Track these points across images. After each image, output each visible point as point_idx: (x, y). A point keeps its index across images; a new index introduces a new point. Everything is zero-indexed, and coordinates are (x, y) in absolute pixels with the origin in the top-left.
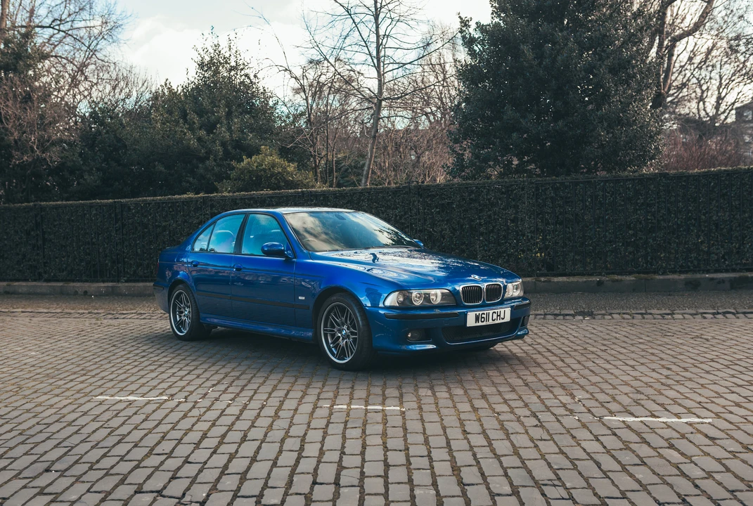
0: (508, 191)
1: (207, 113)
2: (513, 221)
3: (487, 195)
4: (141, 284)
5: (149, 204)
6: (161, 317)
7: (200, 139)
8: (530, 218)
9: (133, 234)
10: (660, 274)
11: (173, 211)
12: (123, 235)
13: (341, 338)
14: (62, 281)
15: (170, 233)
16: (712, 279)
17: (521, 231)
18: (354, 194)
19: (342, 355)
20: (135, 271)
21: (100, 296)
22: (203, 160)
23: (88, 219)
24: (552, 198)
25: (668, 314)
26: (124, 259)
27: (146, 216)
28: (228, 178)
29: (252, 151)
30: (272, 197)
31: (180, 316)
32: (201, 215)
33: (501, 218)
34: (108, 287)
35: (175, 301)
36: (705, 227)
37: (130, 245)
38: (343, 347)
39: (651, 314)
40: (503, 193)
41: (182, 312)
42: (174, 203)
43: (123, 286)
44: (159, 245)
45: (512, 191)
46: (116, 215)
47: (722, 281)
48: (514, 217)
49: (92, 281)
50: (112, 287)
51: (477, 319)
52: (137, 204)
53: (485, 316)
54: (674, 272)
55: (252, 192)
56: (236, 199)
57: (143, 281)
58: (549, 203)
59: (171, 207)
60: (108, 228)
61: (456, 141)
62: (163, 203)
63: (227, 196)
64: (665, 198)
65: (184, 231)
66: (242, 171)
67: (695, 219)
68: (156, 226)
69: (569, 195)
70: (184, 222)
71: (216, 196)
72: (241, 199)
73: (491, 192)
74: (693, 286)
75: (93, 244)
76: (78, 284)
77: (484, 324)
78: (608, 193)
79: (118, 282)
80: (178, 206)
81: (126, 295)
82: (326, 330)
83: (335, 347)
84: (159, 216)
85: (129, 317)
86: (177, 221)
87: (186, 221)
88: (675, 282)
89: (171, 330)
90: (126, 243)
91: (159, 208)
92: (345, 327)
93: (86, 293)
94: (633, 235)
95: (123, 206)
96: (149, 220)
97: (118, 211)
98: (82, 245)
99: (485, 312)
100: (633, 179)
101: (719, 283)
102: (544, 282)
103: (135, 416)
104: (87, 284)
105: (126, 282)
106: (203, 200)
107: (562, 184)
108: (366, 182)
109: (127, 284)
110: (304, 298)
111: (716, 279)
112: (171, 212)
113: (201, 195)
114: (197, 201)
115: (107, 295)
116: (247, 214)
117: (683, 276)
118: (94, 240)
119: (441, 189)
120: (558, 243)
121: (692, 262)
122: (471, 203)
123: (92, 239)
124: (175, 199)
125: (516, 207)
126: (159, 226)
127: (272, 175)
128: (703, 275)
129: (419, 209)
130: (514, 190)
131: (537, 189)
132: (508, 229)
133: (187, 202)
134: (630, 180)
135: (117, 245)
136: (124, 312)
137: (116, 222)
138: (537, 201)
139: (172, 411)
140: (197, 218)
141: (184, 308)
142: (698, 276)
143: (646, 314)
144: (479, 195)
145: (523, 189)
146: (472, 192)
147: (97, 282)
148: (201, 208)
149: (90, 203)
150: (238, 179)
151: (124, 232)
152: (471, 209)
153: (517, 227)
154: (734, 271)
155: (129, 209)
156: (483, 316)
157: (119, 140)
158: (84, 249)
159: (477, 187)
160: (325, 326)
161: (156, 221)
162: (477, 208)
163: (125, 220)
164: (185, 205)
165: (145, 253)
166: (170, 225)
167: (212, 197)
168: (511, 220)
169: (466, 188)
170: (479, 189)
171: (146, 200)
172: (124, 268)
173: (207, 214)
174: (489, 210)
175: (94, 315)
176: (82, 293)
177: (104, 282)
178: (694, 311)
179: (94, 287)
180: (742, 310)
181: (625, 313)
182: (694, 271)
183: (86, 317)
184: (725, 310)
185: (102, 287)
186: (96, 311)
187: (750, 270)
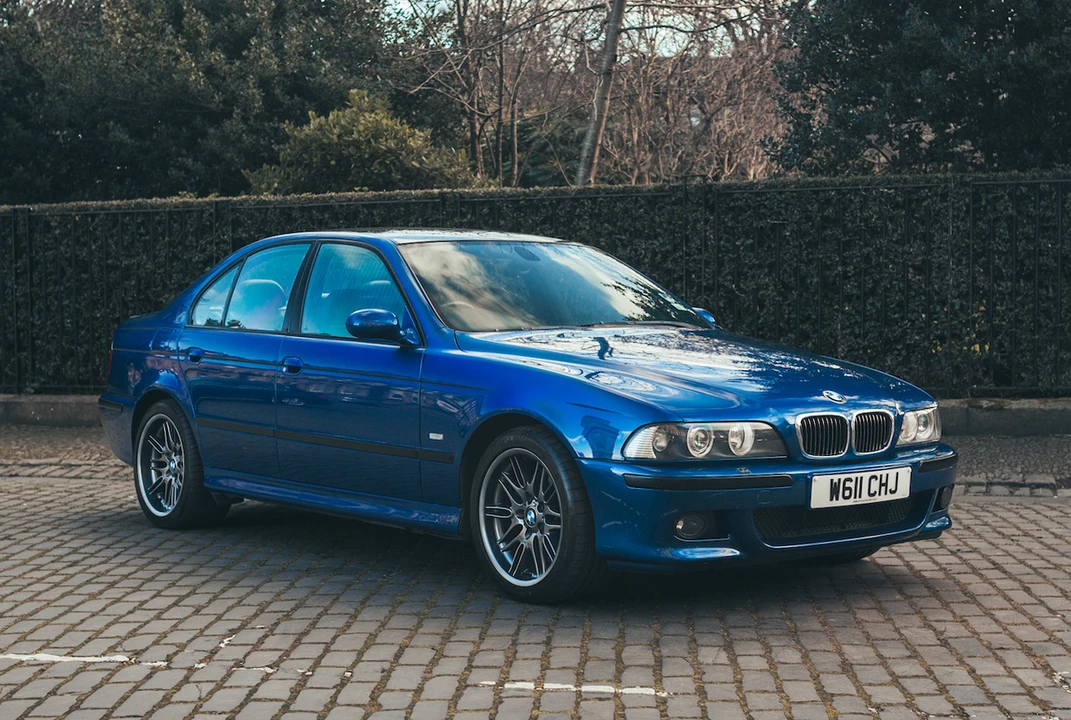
0: (911, 201)
1: (228, 11)
2: (919, 270)
3: (861, 209)
4: (71, 399)
5: (93, 216)
6: (115, 474)
7: (210, 71)
8: (959, 262)
9: (55, 283)
11: (148, 233)
12: (32, 286)
13: (524, 529)
15: (139, 281)
17: (937, 293)
18: (559, 201)
19: (525, 569)
20: (57, 370)
22: (217, 118)
24: (1010, 218)
26: (33, 339)
27: (85, 244)
28: (273, 160)
29: (329, 100)
30: (374, 206)
31: (159, 474)
32: (211, 243)
33: (893, 262)
35: (147, 438)
37: (48, 308)
38: (528, 551)
40: (897, 206)
41: (164, 465)
42: (149, 215)
43: (30, 402)
44: (114, 309)
45: (919, 201)
46: (18, 240)
48: (924, 261)
50: (6, 404)
51: (834, 490)
52: (65, 217)
53: (851, 485)
55: (328, 194)
56: (291, 209)
57: (75, 392)
58: (1002, 230)
59: (142, 223)
61: (794, 86)
62: (125, 215)
63: (270, 202)
65: (171, 278)
66: (306, 145)
68: (108, 266)
69: (1049, 213)
70: (172, 260)
71: (246, 201)
72: (303, 209)
73: (870, 204)
77: (851, 502)
79: (20, 391)
80: (159, 223)
81: (36, 423)
82: (491, 511)
83: (511, 550)
84: (116, 243)
85: (44, 472)
86: (155, 257)
87: (175, 257)
89: (138, 504)
90: (39, 305)
91: (114, 226)
92: (534, 504)
95: (33, 219)
96: (91, 253)
97: (21, 230)
99: (853, 476)
102: (988, 409)
103: (52, 698)
105: (38, 392)
106: (217, 210)
107: (1033, 187)
108: (587, 175)
109: (38, 398)
110: (440, 437)
112: (141, 235)
113: (212, 198)
114: (202, 212)
116: (315, 244)
119: (758, 194)
120: (1022, 322)
122: (824, 228)
124: (152, 207)
125: (927, 238)
126: (115, 268)
127: (374, 156)
129: (706, 239)
130: (924, 199)
131: (976, 198)
132: (909, 287)
133: (183, 213)
135: (18, 307)
136: (32, 462)
137: (18, 256)
138: (975, 225)
139: (136, 689)
140: (203, 251)
141: (169, 455)
144: (845, 209)
145: (944, 197)
146: (828, 201)
148: (211, 227)
150: (296, 162)
151: (36, 280)
152: (824, 240)
153: (929, 283)
155: (48, 227)
156: (848, 484)
157: (28, 70)
159: (838, 192)
160: (489, 501)
161: (108, 255)
162: (838, 240)
163: (37, 252)
164: (176, 222)
165: (82, 328)
166: (139, 265)
167: (235, 203)
168: (915, 267)
169: (815, 192)
170: (844, 195)
171: (85, 208)
172: (33, 360)
173: (224, 242)
174: (867, 245)
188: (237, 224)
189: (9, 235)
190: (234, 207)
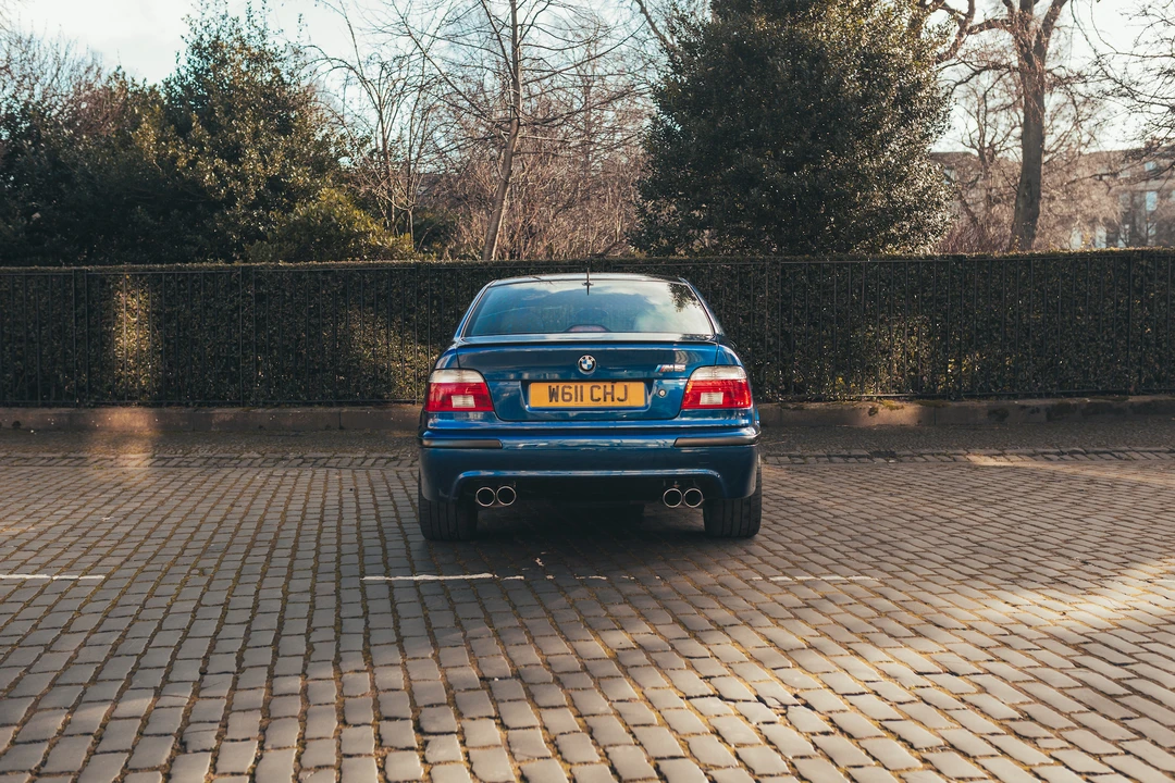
3: (709, 278)
4: (124, 412)
5: (140, 276)
8: (772, 314)
9: (108, 325)
10: (951, 400)
11: (187, 289)
12: (89, 327)
15: (179, 323)
16: (1023, 407)
21: (46, 430)
23: (22, 298)
24: (805, 285)
26: (90, 367)
27: (134, 296)
28: (263, 237)
33: (730, 313)
34: (61, 415)
36: (1011, 333)
40: (733, 277)
42: (188, 276)
43: (91, 414)
45: (748, 273)
46: (77, 292)
47: (1036, 410)
48: (749, 313)
49: (26, 405)
50: (70, 416)
52: (117, 276)
54: (972, 397)
55: (330, 263)
58: (799, 293)
59: (182, 281)
60: (60, 314)
62: (168, 275)
63: (285, 267)
66: (295, 228)
67: (1000, 323)
68: (153, 312)
69: (828, 283)
70: (206, 308)
71: (266, 266)
73: (715, 275)
74: (999, 416)
75: (31, 340)
78: (884, 281)
80: (196, 281)
81: (96, 429)
84: (160, 296)
86: (192, 306)
87: (208, 306)
88: (975, 411)
91: (159, 283)
93: (16, 425)
95: (91, 277)
97: (80, 285)
98: (7, 344)
102: (794, 409)
104: (20, 411)
105: (97, 406)
106: (242, 273)
107: (819, 266)
108: (490, 253)
109: (97, 411)
111: (1029, 407)
112: (181, 290)
113: (237, 264)
114: (231, 274)
115: (59, 429)
117: (985, 403)
118: (33, 335)
121: (994, 383)
123: (28, 333)
124: (190, 269)
125: (752, 298)
127: (350, 236)
128: (1011, 402)
131: (783, 272)
132: (739, 330)
133: (213, 275)
134: (913, 264)
135: (77, 342)
137: (77, 306)
138: (782, 290)
140: (232, 301)
142: (1004, 402)
144: (698, 279)
145: (762, 272)
147: (37, 406)
148: (237, 285)
149: (27, 271)
150: (286, 239)
151: (92, 322)
153: (752, 327)
154: (1048, 395)
158: (11, 348)
159: (694, 267)
163: (94, 302)
164: (208, 280)
166: (179, 312)
167: (258, 267)
168: (742, 317)
169: (679, 267)
171: (134, 270)
172: (89, 383)
173: (249, 295)
175: (77, 462)
176: (10, 426)
177: (50, 406)
178: (1030, 451)
179: (32, 416)
180: (1091, 449)
181: (939, 454)
182: (998, 396)
183: (65, 465)
184: (1071, 449)
185: (50, 415)
186: (72, 455)
187: (1069, 395)
188: (259, 282)
189: (70, 289)
190: (257, 271)
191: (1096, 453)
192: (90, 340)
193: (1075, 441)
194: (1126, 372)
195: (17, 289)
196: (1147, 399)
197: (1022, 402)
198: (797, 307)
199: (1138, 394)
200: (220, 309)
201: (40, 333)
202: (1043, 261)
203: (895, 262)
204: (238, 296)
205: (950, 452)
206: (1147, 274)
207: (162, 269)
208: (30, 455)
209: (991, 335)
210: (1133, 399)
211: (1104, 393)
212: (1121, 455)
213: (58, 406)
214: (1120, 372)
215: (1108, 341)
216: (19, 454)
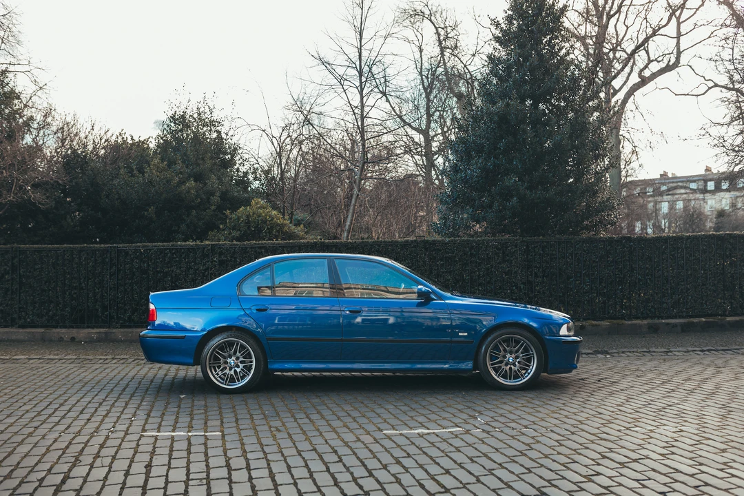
0: (504, 247)
2: (506, 274)
3: (485, 251)
5: (150, 250)
8: (522, 271)
9: (130, 279)
10: (626, 320)
11: (177, 257)
12: (118, 280)
14: (41, 327)
15: (172, 278)
16: (668, 324)
17: (514, 283)
21: (91, 342)
23: (77, 263)
24: (540, 254)
25: (668, 352)
26: (118, 304)
27: (145, 262)
33: (497, 271)
34: (100, 333)
36: (658, 281)
37: (126, 290)
39: (654, 352)
40: (499, 249)
42: (178, 250)
43: (119, 333)
46: (111, 260)
47: (675, 326)
48: (508, 271)
49: (77, 327)
50: (106, 333)
52: (136, 250)
54: (637, 318)
55: (262, 242)
56: (246, 248)
58: (537, 259)
59: (175, 253)
60: (100, 273)
62: (167, 249)
64: (629, 257)
67: (651, 275)
68: (157, 272)
69: (554, 252)
71: (225, 244)
74: (654, 329)
75: (82, 288)
76: (63, 330)
78: (585, 251)
80: (183, 253)
81: (122, 341)
84: (161, 262)
86: (181, 268)
87: (190, 268)
88: (640, 326)
90: (121, 289)
91: (161, 254)
93: (73, 339)
94: (605, 287)
95: (119, 251)
96: (149, 265)
97: (113, 256)
98: (67, 290)
100: (604, 241)
101: (673, 327)
104: (75, 331)
105: (122, 327)
106: (211, 248)
107: (548, 243)
108: (348, 236)
109: (122, 330)
111: (671, 324)
112: (174, 258)
113: (208, 243)
114: (204, 248)
115: (99, 341)
117: (645, 322)
118: (83, 285)
119: (446, 244)
121: (650, 310)
123: (80, 284)
124: (180, 246)
125: (510, 262)
126: (160, 272)
128: (660, 321)
129: (425, 261)
130: (508, 247)
131: (528, 247)
132: (503, 281)
133: (193, 250)
135: (110, 289)
137: (111, 268)
138: (527, 257)
140: (204, 265)
142: (656, 321)
143: (650, 351)
144: (479, 250)
146: (473, 247)
147: (84, 328)
148: (208, 255)
149: (80, 247)
151: (120, 277)
152: (472, 262)
153: (511, 279)
154: (680, 317)
155: (127, 255)
158: (69, 293)
161: (157, 267)
162: (476, 262)
163: (121, 266)
164: (191, 252)
165: (143, 299)
166: (173, 271)
167: (220, 245)
168: (505, 272)
170: (479, 245)
171: (146, 246)
172: (117, 313)
173: (215, 261)
174: (487, 264)
175: (122, 361)
176: (69, 340)
177: (93, 328)
178: (685, 350)
179: (83, 333)
180: (719, 348)
181: (633, 352)
182: (652, 318)
183: (115, 363)
184: (708, 348)
185: (94, 332)
186: (117, 357)
187: (691, 317)
188: (221, 254)
189: (107, 258)
190: (220, 247)
191: (723, 350)
192: (118, 288)
193: (707, 344)
194: (724, 303)
195: (75, 258)
196: (737, 318)
197: (667, 321)
198: (536, 267)
199: (731, 316)
200: (197, 269)
201: (88, 284)
202: (675, 240)
203: (591, 241)
204: (208, 262)
205: (639, 350)
206: (733, 247)
207: (163, 246)
208: (91, 357)
209: (647, 282)
210: (729, 319)
211: (711, 315)
212: (738, 351)
213: (97, 328)
214: (721, 303)
215: (712, 286)
216: (84, 357)
